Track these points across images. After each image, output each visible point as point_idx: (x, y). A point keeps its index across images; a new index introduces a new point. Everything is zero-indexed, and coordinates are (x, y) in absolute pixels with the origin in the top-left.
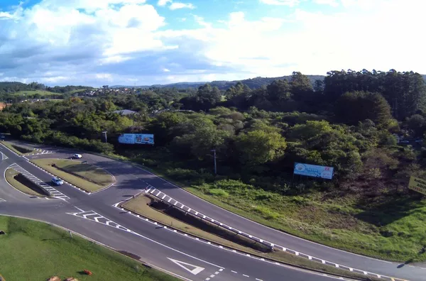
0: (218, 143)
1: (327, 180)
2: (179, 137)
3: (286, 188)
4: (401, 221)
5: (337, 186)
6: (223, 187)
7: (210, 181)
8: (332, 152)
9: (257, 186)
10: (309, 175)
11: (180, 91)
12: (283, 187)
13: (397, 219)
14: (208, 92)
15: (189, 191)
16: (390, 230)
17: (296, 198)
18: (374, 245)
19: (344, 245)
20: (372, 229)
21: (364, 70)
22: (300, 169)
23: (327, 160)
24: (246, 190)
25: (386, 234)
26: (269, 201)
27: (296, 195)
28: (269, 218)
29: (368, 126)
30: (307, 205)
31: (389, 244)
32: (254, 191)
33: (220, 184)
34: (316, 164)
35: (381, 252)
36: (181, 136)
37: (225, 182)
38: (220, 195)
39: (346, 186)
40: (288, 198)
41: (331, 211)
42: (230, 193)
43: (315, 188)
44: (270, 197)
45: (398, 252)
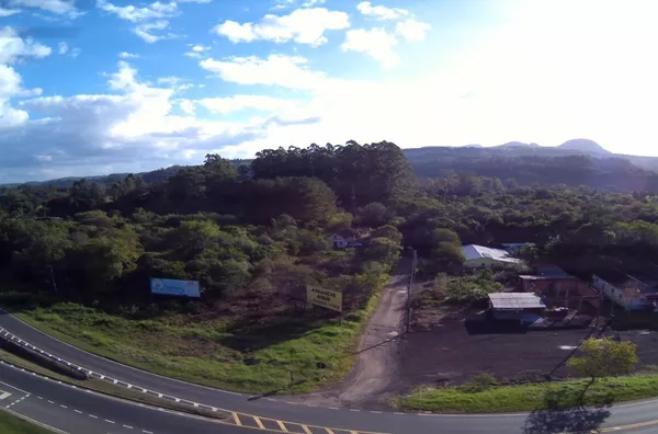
0: (57, 257)
1: (195, 299)
2: (17, 252)
3: (134, 309)
4: (281, 345)
5: (210, 306)
6: (57, 311)
7: (45, 305)
8: (202, 261)
9: (99, 309)
10: (170, 293)
11: (58, 190)
12: (130, 309)
13: (276, 344)
14: (85, 189)
15: (21, 318)
16: (257, 357)
17: (143, 322)
18: (224, 373)
19: (179, 374)
20: (234, 356)
21: (313, 145)
22: (159, 285)
23: (191, 272)
24: (86, 314)
25: (249, 362)
26: (108, 326)
27: (146, 319)
28: (98, 345)
29: (284, 225)
30: (156, 330)
31: (248, 373)
32: (95, 315)
33: (57, 307)
34: (175, 278)
35: (230, 381)
36: (20, 251)
37: (63, 306)
38: (51, 320)
39: (223, 305)
40: (135, 322)
41: (185, 337)
42: (65, 319)
43: (175, 309)
44: (110, 322)
45: (255, 382)
